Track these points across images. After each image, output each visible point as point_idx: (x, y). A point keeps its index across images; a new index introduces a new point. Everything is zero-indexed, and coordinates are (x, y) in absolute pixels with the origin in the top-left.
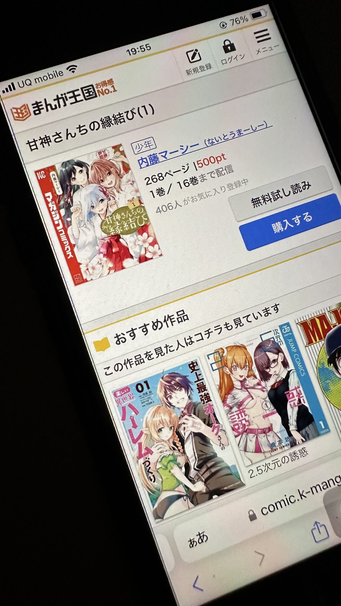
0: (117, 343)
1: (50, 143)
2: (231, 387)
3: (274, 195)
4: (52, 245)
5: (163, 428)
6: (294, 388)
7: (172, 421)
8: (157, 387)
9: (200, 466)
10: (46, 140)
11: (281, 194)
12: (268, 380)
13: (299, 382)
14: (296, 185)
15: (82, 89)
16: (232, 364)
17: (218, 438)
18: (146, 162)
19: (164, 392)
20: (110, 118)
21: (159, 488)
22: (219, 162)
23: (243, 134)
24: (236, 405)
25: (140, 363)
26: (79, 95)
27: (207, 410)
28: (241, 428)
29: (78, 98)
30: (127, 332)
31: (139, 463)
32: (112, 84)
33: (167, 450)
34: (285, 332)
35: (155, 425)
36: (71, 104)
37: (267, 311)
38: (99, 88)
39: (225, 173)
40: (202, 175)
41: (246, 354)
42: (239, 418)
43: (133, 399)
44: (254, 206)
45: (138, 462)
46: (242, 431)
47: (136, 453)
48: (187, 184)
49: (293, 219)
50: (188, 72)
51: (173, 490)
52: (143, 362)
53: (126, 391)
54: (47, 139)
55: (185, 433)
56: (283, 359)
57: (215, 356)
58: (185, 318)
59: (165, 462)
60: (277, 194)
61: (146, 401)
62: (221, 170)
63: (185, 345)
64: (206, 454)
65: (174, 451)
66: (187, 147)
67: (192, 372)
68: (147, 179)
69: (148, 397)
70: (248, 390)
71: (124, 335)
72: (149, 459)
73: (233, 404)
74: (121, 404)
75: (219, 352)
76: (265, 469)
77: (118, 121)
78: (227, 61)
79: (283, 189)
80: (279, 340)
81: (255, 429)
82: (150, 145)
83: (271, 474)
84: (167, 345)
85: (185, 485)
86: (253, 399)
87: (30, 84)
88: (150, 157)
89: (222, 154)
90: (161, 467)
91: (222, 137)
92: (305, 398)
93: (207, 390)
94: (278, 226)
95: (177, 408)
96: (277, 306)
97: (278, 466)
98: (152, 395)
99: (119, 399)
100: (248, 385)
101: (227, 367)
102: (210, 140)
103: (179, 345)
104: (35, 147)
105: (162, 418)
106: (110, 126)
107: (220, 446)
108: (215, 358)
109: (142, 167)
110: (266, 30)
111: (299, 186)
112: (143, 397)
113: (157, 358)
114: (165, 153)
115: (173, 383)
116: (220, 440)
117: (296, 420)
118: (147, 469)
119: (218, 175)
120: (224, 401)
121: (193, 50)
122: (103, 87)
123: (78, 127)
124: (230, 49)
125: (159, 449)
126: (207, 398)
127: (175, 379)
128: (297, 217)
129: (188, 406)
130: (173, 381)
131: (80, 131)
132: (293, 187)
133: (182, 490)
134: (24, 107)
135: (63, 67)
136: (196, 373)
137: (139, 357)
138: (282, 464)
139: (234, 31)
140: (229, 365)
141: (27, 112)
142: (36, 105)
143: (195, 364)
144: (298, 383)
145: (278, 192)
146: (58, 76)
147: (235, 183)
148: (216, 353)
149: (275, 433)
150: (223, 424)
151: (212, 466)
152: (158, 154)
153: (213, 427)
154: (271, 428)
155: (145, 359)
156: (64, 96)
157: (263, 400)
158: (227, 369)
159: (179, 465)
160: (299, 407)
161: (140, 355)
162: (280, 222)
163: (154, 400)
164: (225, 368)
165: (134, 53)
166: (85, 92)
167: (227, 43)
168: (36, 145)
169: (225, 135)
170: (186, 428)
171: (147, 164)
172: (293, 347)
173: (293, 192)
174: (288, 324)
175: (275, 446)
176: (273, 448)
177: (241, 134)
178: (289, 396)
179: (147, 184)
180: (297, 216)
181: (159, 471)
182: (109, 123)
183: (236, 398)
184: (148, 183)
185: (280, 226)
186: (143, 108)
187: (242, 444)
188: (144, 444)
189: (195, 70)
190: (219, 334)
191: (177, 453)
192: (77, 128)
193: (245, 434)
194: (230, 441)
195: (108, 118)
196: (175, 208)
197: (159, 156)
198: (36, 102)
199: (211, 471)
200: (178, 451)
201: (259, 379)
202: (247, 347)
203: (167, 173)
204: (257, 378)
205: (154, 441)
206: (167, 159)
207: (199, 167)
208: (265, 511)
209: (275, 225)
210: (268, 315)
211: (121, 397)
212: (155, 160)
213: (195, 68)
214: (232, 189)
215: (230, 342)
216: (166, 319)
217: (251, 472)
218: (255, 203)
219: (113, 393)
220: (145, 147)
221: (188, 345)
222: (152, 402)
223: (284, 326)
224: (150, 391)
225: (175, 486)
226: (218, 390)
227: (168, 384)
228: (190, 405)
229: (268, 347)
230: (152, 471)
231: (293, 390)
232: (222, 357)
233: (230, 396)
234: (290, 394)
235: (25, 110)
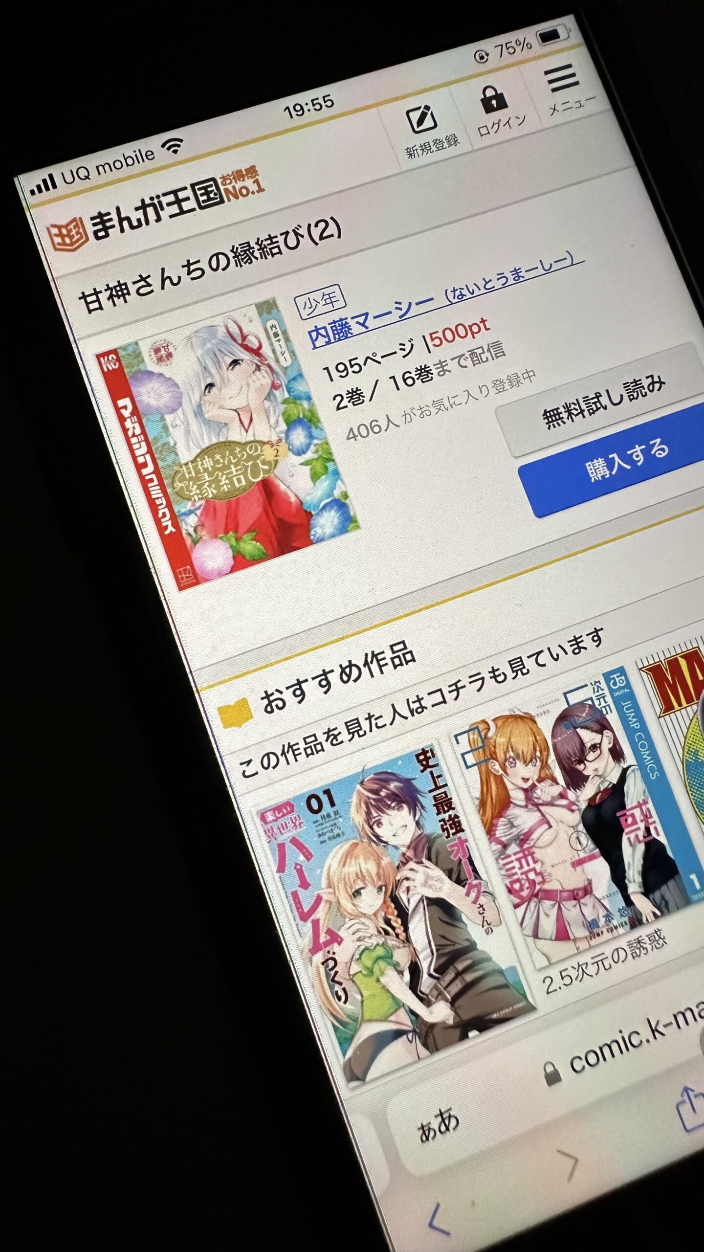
0: (266, 710)
1: (127, 296)
2: (505, 802)
3: (590, 403)
4: (132, 506)
5: (363, 888)
6: (635, 804)
7: (381, 871)
8: (351, 802)
9: (441, 970)
10: (119, 291)
11: (604, 400)
12: (581, 787)
13: (647, 793)
14: (635, 381)
15: (193, 186)
16: (505, 754)
17: (479, 910)
18: (324, 334)
19: (366, 812)
20: (252, 246)
21: (356, 1016)
22: (475, 335)
23: (524, 277)
24: (515, 840)
25: (315, 753)
26: (188, 199)
27: (455, 851)
28: (527, 888)
29: (186, 206)
30: (287, 688)
31: (314, 964)
32: (255, 176)
33: (371, 936)
34: (616, 687)
35: (347, 881)
36: (171, 216)
37: (577, 643)
38: (229, 184)
39: (487, 358)
40: (440, 363)
41: (536, 732)
42: (521, 867)
43: (301, 827)
45: (311, 960)
46: (527, 896)
47: (307, 941)
48: (410, 381)
49: (629, 453)
50: (411, 153)
51: (385, 1019)
52: (320, 751)
53: (285, 811)
54: (121, 288)
55: (409, 900)
56: (612, 742)
57: (471, 737)
58: (409, 657)
59: (367, 960)
60: (596, 400)
61: (329, 832)
62: (480, 351)
63: (408, 714)
64: (454, 943)
65: (387, 937)
66: (410, 304)
67: (422, 771)
69: (333, 823)
70: (542, 808)
71: (281, 692)
72: (334, 953)
73: (508, 837)
74: (275, 839)
75: (479, 729)
76: (578, 975)
77: (267, 251)
78: (489, 128)
79: (607, 391)
80: (603, 704)
81: (556, 891)
82: (333, 300)
83: (589, 985)
84: (371, 714)
86: (550, 827)
87: (87, 177)
88: (333, 325)
89: (482, 319)
90: (359, 970)
91: (481, 284)
92: (658, 825)
93: (454, 809)
94: (597, 467)
95: (393, 846)
96: (599, 632)
97: (606, 969)
98: (341, 820)
99: (271, 827)
100: (539, 798)
101: (497, 761)
102: (457, 290)
103: (396, 714)
104: (96, 305)
105: (360, 867)
106: (251, 262)
107: (483, 927)
108: (471, 740)
109: (317, 346)
110: (569, 66)
111: (641, 384)
112: (320, 823)
113: (350, 740)
114: (364, 316)
115: (383, 794)
116: (483, 913)
117: (641, 872)
118: (330, 975)
119: (473, 362)
120: (490, 831)
121: (419, 108)
122: (236, 182)
123: (185, 263)
124: (495, 106)
125: (356, 932)
126: (456, 825)
127: (388, 786)
128: (638, 448)
129: (415, 843)
130: (384, 790)
131: (189, 273)
132: (629, 386)
133: (404, 1020)
134: (74, 224)
135: (154, 142)
136: (431, 773)
137: (313, 738)
138: (613, 964)
139: (504, 68)
140: (501, 755)
141: (81, 233)
142: (98, 220)
143: (429, 754)
144: (644, 792)
146: (143, 161)
147: (509, 378)
148: (472, 732)
149: (598, 899)
150: (490, 880)
151: (467, 970)
152: (349, 318)
153: (467, 887)
154: (588, 888)
155: (324, 743)
156: (156, 201)
157: (572, 828)
158: (497, 763)
159: (397, 967)
160: (648, 845)
161: (314, 735)
162: (603, 459)
163: (343, 829)
164: (492, 762)
165: (300, 113)
166: (199, 193)
167: (490, 93)
168: (98, 300)
169: (487, 281)
170: (411, 888)
171: (327, 340)
172: (633, 717)
173: (629, 396)
174: (621, 671)
175: (598, 927)
176: (594, 931)
177: (519, 277)
178: (626, 820)
180: (637, 446)
181: (355, 979)
182: (249, 256)
183: (516, 825)
185: (602, 467)
187: (529, 922)
188: (324, 923)
189: (425, 148)
190: (479, 690)
191: (394, 943)
192: (183, 266)
193: (535, 902)
194: (503, 917)
195: (246, 245)
196: (386, 430)
197: (352, 323)
198: (100, 213)
199: (463, 979)
200: (395, 939)
201: (562, 786)
202: (537, 719)
203: (368, 358)
204: (557, 783)
205: (345, 918)
206: (369, 330)
207: (434, 345)
208: (578, 1065)
209: (593, 464)
210: (580, 651)
211: (275, 822)
212: (344, 331)
213: (424, 144)
214: (503, 391)
215: (503, 708)
216: (369, 660)
217: (548, 981)
218: (550, 419)
219: (259, 814)
220: (324, 305)
221: (415, 713)
222: (340, 833)
223: (614, 674)
224: (335, 810)
225: (390, 1012)
226: (478, 807)
227: (374, 796)
228: (420, 841)
229: (581, 719)
230: (341, 980)
231: (635, 807)
232: (485, 739)
233: (502, 821)
234: (629, 816)
235: (77, 229)
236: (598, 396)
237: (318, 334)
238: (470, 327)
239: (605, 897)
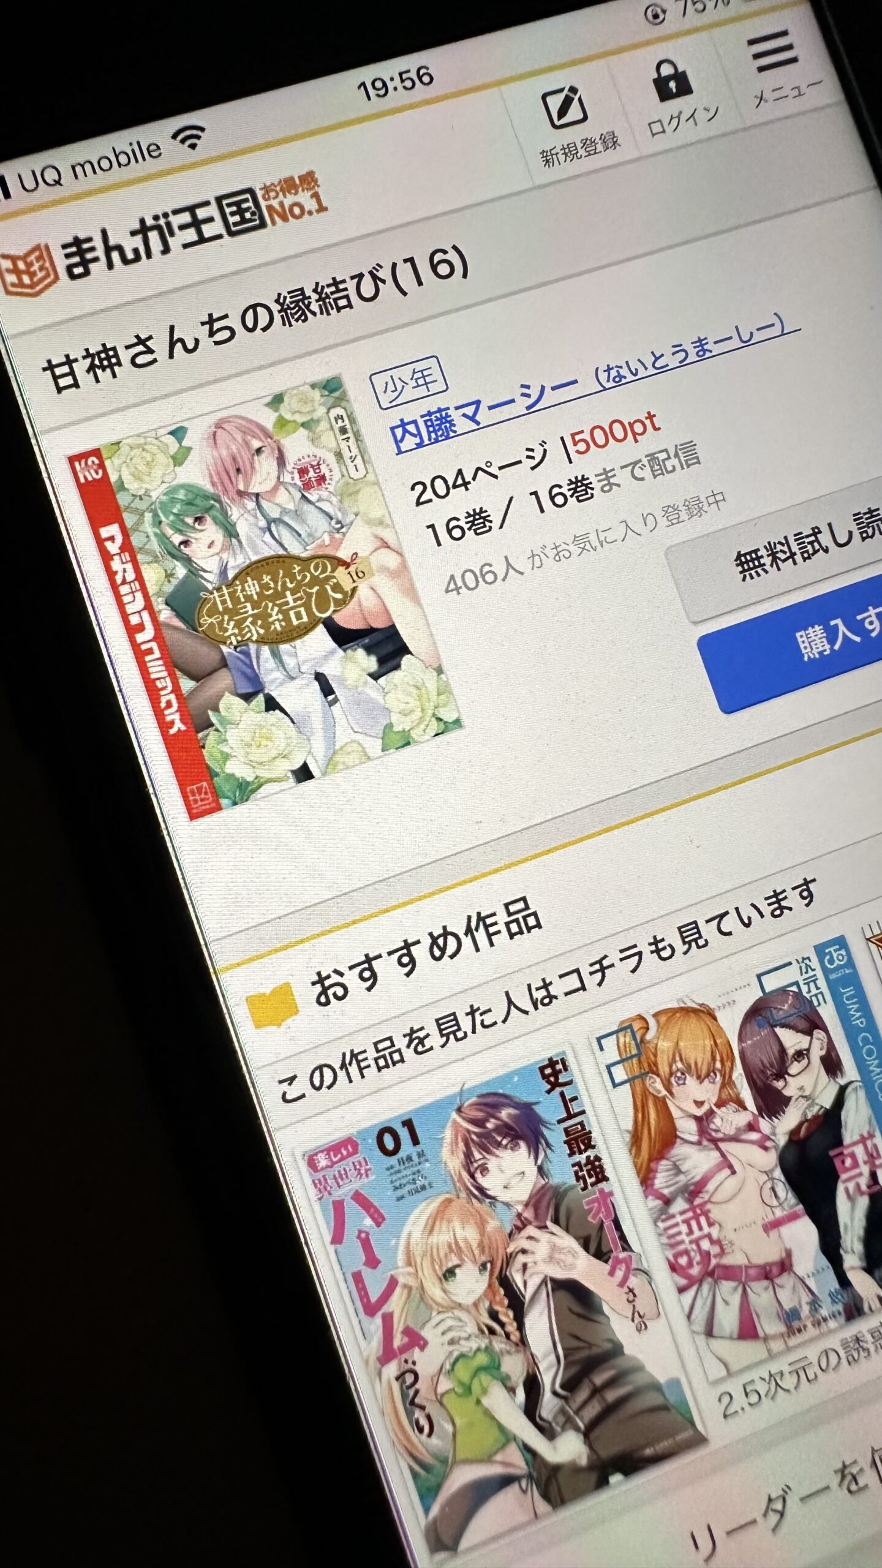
0: (318, 1002)
1: (116, 368)
2: (669, 1137)
3: (804, 542)
4: (121, 691)
5: (458, 1266)
6: (856, 1138)
7: (486, 1242)
8: (443, 1138)
9: (570, 1385)
10: (104, 360)
11: (825, 539)
12: (779, 1114)
14: (870, 511)
15: (219, 200)
16: (671, 1067)
17: (628, 1296)
18: (415, 432)
19: (464, 1153)
20: (307, 295)
21: (446, 1454)
22: (638, 437)
23: (711, 352)
24: (682, 1193)
25: (391, 1065)
26: (211, 220)
28: (698, 1263)
29: (208, 230)
30: (351, 968)
31: (384, 1377)
32: (314, 187)
33: (470, 1336)
34: (835, 965)
35: (436, 1257)
36: (185, 246)
37: (779, 901)
38: (275, 198)
41: (715, 1033)
42: (691, 1232)
44: (742, 575)
45: (380, 1374)
46: (700, 1272)
47: (375, 1345)
49: (859, 617)
50: (548, 158)
51: (488, 1459)
52: (398, 1062)
53: (344, 1152)
54: (107, 354)
55: (525, 1283)
56: (825, 1047)
57: (622, 1040)
58: (532, 921)
59: (463, 1372)
60: (813, 538)
61: (408, 1183)
63: (529, 1007)
64: (590, 1345)
65: (492, 1337)
66: (543, 388)
67: (549, 1092)
68: (420, 488)
69: (415, 1169)
70: (722, 1145)
71: (341, 974)
73: (672, 1189)
74: (330, 1194)
75: (633, 1028)
76: (770, 1389)
77: (330, 302)
78: (665, 124)
79: (830, 525)
80: (814, 991)
81: (740, 1267)
82: (428, 379)
83: (785, 1405)
84: (475, 1007)
85: (523, 1442)
86: (734, 1172)
88: (428, 418)
89: (649, 413)
90: (450, 1387)
91: (649, 360)
93: (593, 1147)
94: (813, 638)
95: (503, 1203)
96: (810, 885)
97: (809, 1381)
98: (428, 1165)
99: (324, 1177)
100: (717, 1131)
101: (658, 1075)
102: (612, 368)
103: (512, 1007)
104: (69, 380)
105: (454, 1234)
106: (306, 319)
107: (633, 1320)
108: (621, 1045)
109: (403, 450)
110: (784, 33)
111: (879, 515)
112: (397, 1169)
113: (443, 1046)
114: (474, 406)
116: (634, 1301)
117: (863, 1240)
118: (408, 1395)
120: (646, 1180)
122: (285, 196)
123: (206, 319)
124: (674, 90)
125: (447, 1331)
126: (596, 1171)
127: (498, 1115)
128: (872, 611)
129: (536, 1198)
130: (492, 1120)
132: (861, 518)
133: (518, 1462)
134: (37, 253)
135: (159, 131)
136: (562, 1095)
137: (388, 1043)
138: (819, 1372)
139: (688, 32)
140: (664, 1069)
141: (47, 269)
142: (74, 249)
143: (559, 1067)
144: (870, 1121)
145: (815, 534)
146: (144, 159)
147: (687, 503)
148: (623, 1033)
149: (800, 1278)
150: (645, 1255)
151: (608, 1384)
152: (452, 409)
153: (611, 1261)
154: (787, 1263)
155: (404, 1050)
156: (162, 222)
157: (764, 1174)
158: (658, 1080)
159: (506, 1382)
160: (873, 1197)
161: (390, 1039)
162: (821, 627)
163: (431, 1178)
164: (651, 1077)
165: (382, 92)
166: (228, 210)
167: (667, 70)
168: (72, 373)
169: (657, 356)
170: (529, 1265)
171: (418, 440)
172: (857, 1011)
173: (861, 533)
174: (841, 942)
175: (800, 1319)
176: (793, 1324)
177: (705, 351)
178: (843, 1162)
179: (418, 503)
180: (870, 608)
181: (445, 1401)
182: (303, 311)
183: (683, 1170)
184: (422, 500)
185: (820, 639)
186: (409, 264)
187: (700, 1314)
188: (401, 1316)
189: (569, 151)
190: (633, 971)
191: (503, 1346)
192: (203, 324)
193: (710, 1283)
194: (663, 1306)
195: (299, 293)
196: (504, 580)
197: (455, 415)
198: (76, 239)
199: (604, 1399)
200: (504, 1339)
201: (752, 1113)
202: (718, 1014)
203: (478, 469)
204: (745, 1109)
205: (431, 1308)
206: (481, 426)
207: (578, 452)
209: (807, 635)
210: (782, 913)
211: (329, 1169)
212: (443, 427)
213: (568, 145)
214: (679, 522)
215: (667, 997)
216: (473, 925)
217: (726, 1399)
218: (746, 567)
219: (306, 1158)
220: (414, 388)
221: (540, 1006)
222: (426, 1184)
223: (831, 947)
224: (420, 1150)
225: (495, 1448)
226: (629, 1146)
227: (476, 1130)
228: (544, 1195)
229: (781, 1012)
230: (424, 1403)
231: (854, 1144)
232: (641, 1043)
233: (664, 1164)
234: (846, 1156)
235: (41, 263)
236: (816, 531)
237: (405, 431)
238: (631, 425)
239: (811, 1275)
